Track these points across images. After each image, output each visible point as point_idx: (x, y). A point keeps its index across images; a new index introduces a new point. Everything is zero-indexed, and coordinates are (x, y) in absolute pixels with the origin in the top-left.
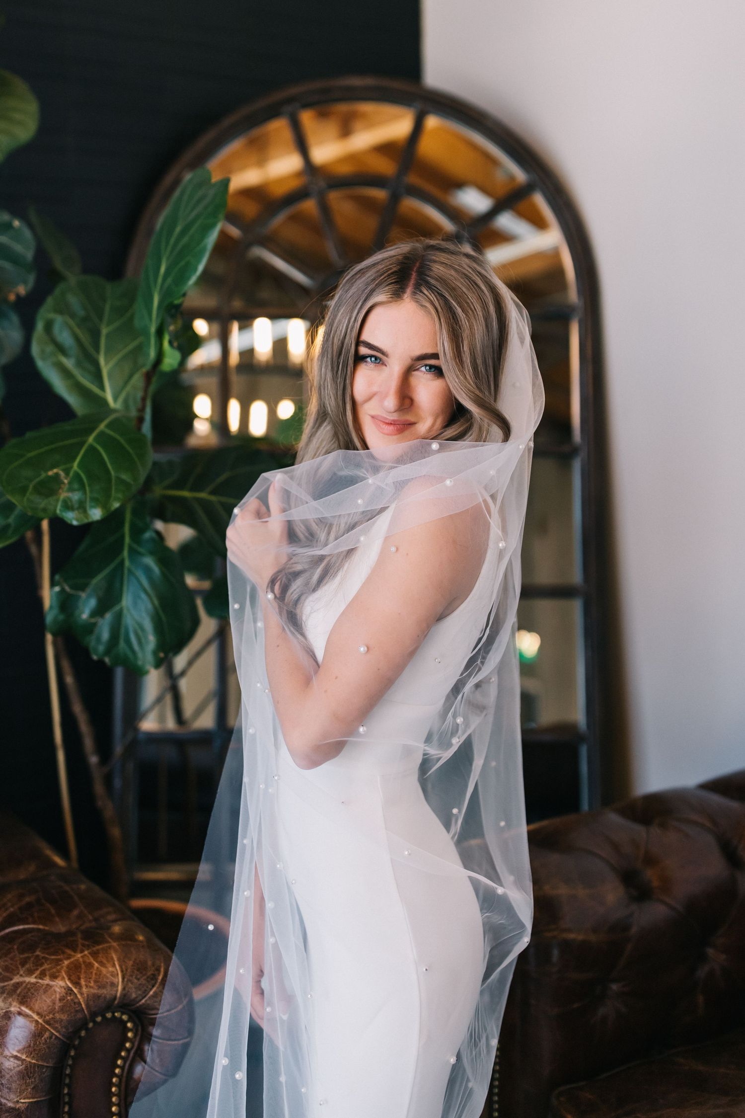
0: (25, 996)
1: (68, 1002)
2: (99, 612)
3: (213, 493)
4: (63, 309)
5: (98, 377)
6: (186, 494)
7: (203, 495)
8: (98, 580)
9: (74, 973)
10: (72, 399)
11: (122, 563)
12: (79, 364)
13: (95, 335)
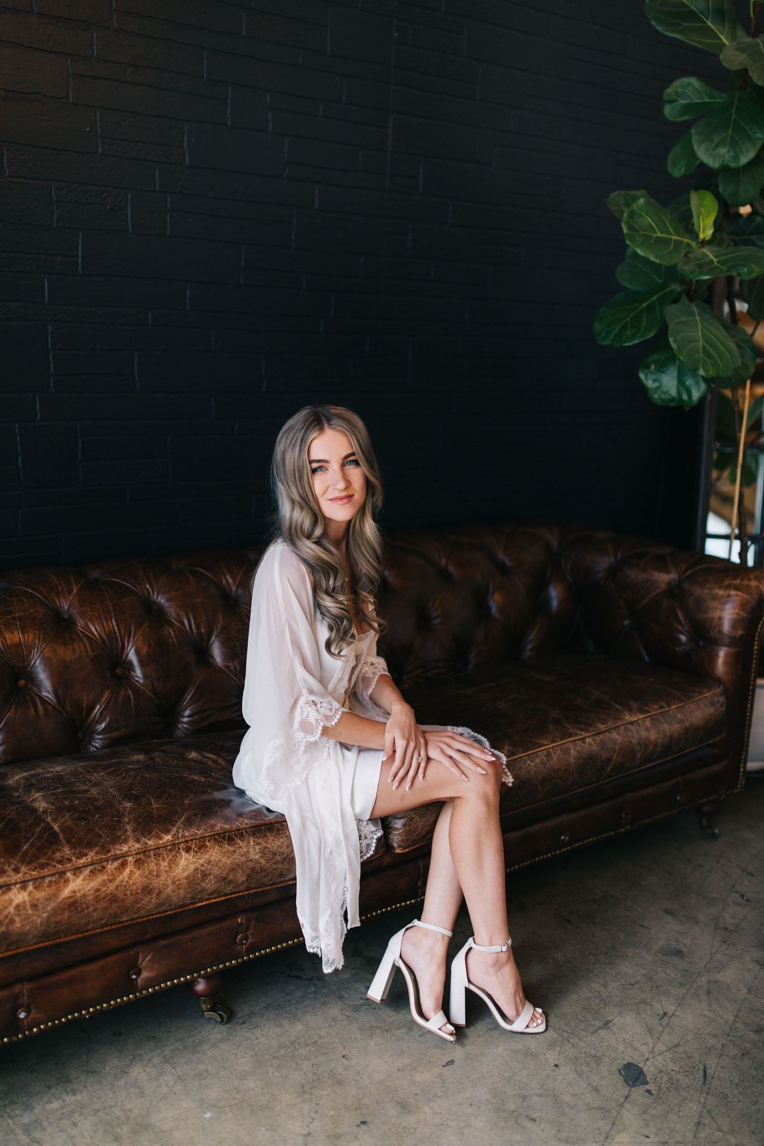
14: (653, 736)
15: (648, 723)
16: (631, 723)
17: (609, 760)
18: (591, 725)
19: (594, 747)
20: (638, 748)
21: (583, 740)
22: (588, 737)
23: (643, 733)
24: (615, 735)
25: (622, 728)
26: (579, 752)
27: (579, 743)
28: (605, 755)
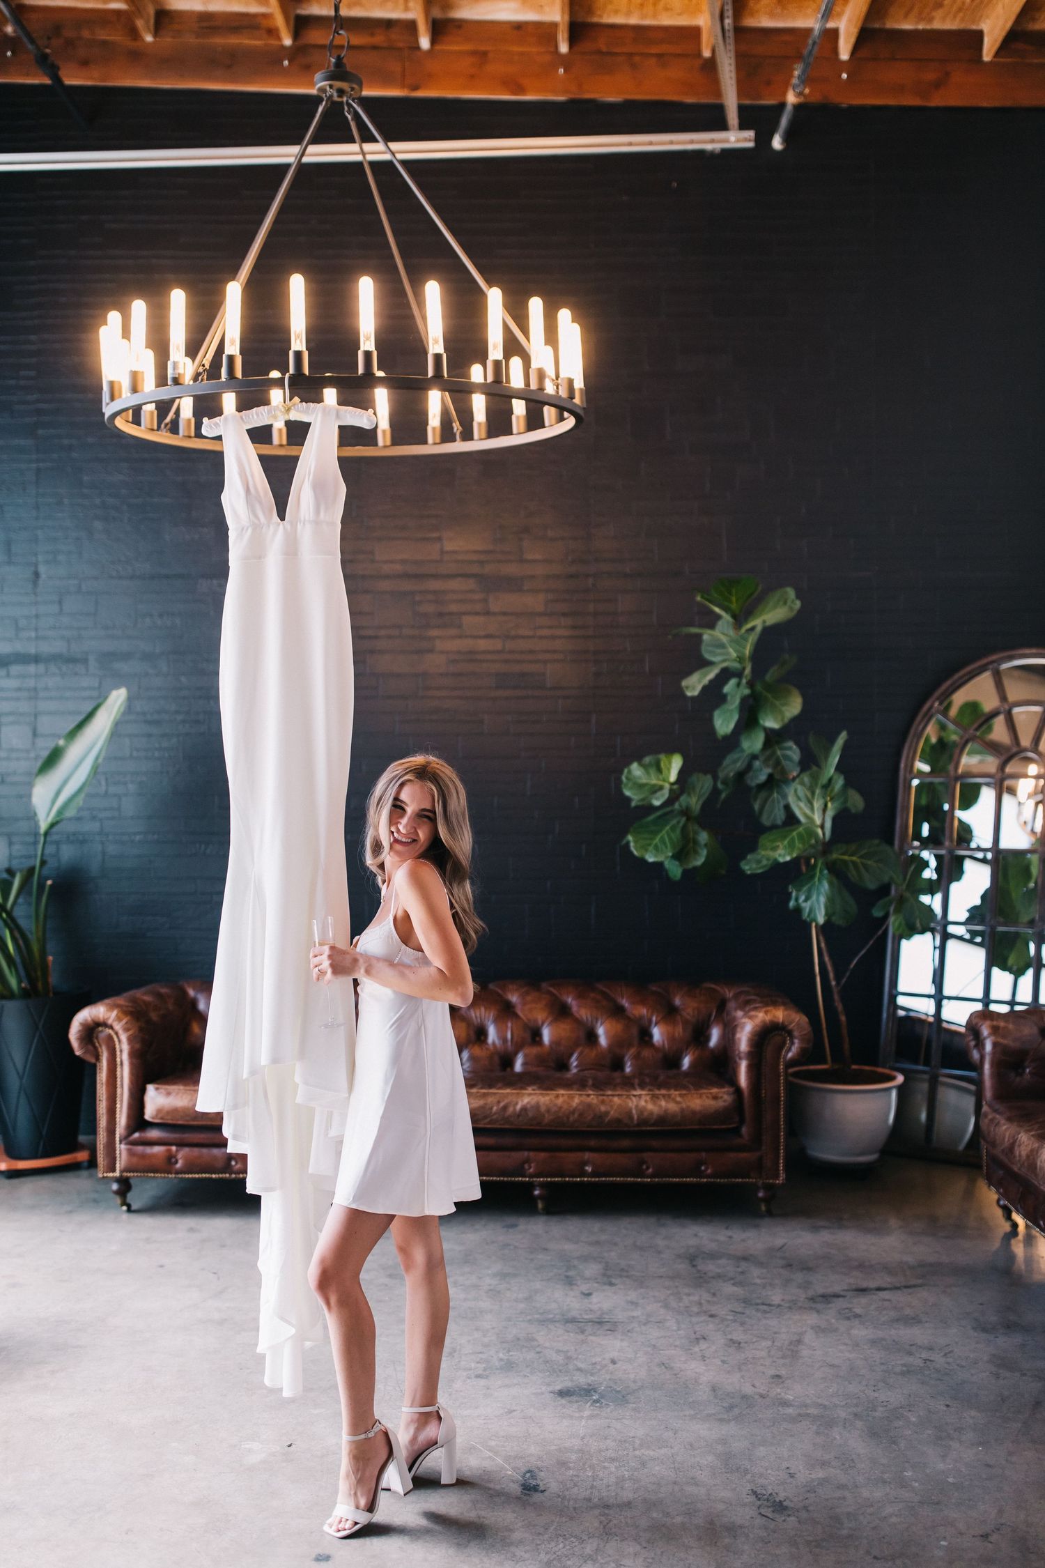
0: (751, 1018)
1: (763, 1022)
2: (806, 900)
3: (859, 857)
4: (802, 784)
5: (812, 809)
6: (846, 858)
7: (854, 858)
8: (805, 888)
9: (766, 1013)
10: (802, 819)
11: (815, 883)
12: (806, 805)
13: (813, 793)
14: (650, 1106)
15: (648, 1098)
16: (635, 1096)
17: (607, 1113)
18: (601, 1090)
19: (595, 1101)
20: (634, 1112)
21: (588, 1095)
22: (594, 1095)
23: (642, 1103)
24: (616, 1099)
25: (625, 1097)
26: (581, 1101)
27: (585, 1097)
28: (603, 1108)
